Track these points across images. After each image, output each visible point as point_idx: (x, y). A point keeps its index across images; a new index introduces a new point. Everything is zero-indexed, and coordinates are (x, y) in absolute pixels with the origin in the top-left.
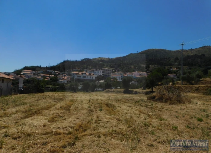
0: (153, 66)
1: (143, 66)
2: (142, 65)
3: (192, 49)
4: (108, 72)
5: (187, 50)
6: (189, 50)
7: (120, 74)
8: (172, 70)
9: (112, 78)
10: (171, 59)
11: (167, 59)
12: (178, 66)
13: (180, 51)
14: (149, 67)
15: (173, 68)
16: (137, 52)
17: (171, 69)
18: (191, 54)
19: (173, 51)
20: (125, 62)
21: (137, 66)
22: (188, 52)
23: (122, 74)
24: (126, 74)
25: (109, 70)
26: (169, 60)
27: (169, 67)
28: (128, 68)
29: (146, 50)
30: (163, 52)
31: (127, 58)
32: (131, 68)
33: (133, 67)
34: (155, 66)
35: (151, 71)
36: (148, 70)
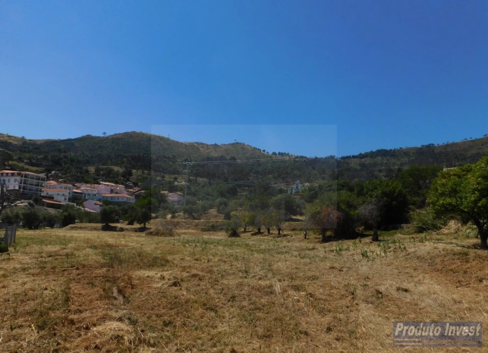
0: (140, 172)
1: (118, 171)
2: (116, 168)
3: (216, 144)
4: (35, 182)
5: (207, 145)
6: (211, 145)
7: (66, 188)
8: (177, 186)
9: (44, 197)
10: (178, 160)
11: (169, 158)
12: (189, 176)
13: (196, 145)
14: (130, 174)
15: (180, 181)
16: (105, 133)
17: (176, 183)
18: (214, 154)
19: (181, 143)
20: (72, 154)
21: (102, 170)
22: (210, 150)
23: (70, 189)
24: (78, 188)
25: (38, 179)
26: (174, 162)
27: (173, 176)
28: (81, 173)
29: (126, 133)
30: (162, 142)
31: (77, 144)
32: (87, 171)
33: (92, 169)
34: (143, 173)
35: (134, 183)
36: (128, 180)
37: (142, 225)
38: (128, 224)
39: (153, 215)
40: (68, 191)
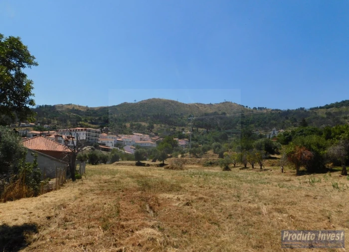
0: (159, 126)
1: (145, 125)
2: (143, 124)
3: (211, 104)
4: (94, 134)
5: (204, 105)
6: (207, 105)
7: (112, 138)
8: (184, 134)
9: (100, 144)
10: (184, 116)
11: (178, 115)
12: (193, 127)
13: (196, 105)
14: (152, 127)
15: (186, 131)
16: (135, 101)
17: (184, 133)
18: (210, 111)
19: (187, 105)
20: (116, 115)
21: (135, 125)
22: (207, 108)
23: (115, 138)
24: (120, 138)
25: (96, 132)
26: (182, 118)
27: (182, 128)
28: (121, 128)
29: (149, 99)
30: (173, 104)
31: (118, 109)
32: (125, 126)
33: (128, 125)
34: (161, 126)
35: (155, 133)
36: (151, 131)
37: (162, 162)
38: (152, 162)
39: (169, 155)
40: (114, 140)
